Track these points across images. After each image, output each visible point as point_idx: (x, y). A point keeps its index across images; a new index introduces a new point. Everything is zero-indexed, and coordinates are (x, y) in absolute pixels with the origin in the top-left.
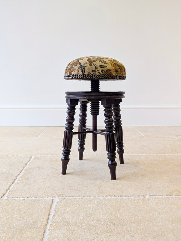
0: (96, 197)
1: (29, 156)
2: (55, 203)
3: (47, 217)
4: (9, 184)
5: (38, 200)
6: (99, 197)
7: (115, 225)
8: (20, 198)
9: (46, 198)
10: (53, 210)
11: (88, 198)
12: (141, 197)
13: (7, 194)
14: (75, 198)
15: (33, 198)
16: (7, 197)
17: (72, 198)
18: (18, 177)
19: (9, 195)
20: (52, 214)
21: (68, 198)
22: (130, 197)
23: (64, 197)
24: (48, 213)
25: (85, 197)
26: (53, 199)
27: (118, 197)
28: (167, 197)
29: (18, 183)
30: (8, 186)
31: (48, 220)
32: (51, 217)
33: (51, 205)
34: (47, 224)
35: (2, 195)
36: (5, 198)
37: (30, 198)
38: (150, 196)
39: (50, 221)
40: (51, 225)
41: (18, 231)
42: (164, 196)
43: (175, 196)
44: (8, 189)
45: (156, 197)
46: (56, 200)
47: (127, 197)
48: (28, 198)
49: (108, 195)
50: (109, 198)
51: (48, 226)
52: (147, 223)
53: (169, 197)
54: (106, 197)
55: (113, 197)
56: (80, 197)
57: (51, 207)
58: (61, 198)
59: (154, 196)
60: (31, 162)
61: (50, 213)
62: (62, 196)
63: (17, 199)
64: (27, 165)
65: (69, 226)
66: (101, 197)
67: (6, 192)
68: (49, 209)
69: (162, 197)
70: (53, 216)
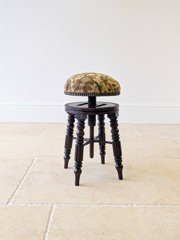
0: (90, 205)
1: (31, 158)
2: (54, 211)
3: (46, 225)
4: (14, 189)
5: (39, 208)
6: (93, 206)
7: (103, 234)
8: (23, 205)
9: (46, 205)
10: (51, 218)
11: (82, 206)
12: (129, 205)
13: (12, 200)
14: (71, 206)
15: (35, 205)
16: (12, 203)
17: (68, 205)
18: (22, 182)
19: (14, 201)
20: (50, 222)
21: (66, 205)
22: (119, 206)
23: (62, 205)
24: (47, 220)
25: (80, 205)
26: (52, 206)
27: (109, 205)
28: (152, 206)
29: (22, 188)
30: (13, 191)
31: (47, 227)
32: (50, 224)
33: (50, 212)
34: (46, 232)
35: (8, 201)
36: (10, 204)
37: (32, 205)
38: (137, 205)
39: (48, 229)
40: (49, 232)
41: (22, 238)
42: (150, 206)
43: (160, 205)
44: (13, 195)
45: (143, 206)
46: (55, 207)
47: (117, 206)
48: (31, 205)
49: (100, 203)
50: (101, 206)
51: (47, 234)
52: (131, 232)
53: (154, 206)
54: (98, 205)
55: (105, 205)
56: (76, 205)
57: (50, 214)
58: (59, 205)
59: (141, 205)
60: (33, 166)
61: (49, 221)
62: (60, 203)
63: (21, 205)
64: (30, 169)
65: (65, 234)
66: (94, 205)
67: (12, 198)
68: (48, 217)
69: (148, 206)
70: (51, 224)
